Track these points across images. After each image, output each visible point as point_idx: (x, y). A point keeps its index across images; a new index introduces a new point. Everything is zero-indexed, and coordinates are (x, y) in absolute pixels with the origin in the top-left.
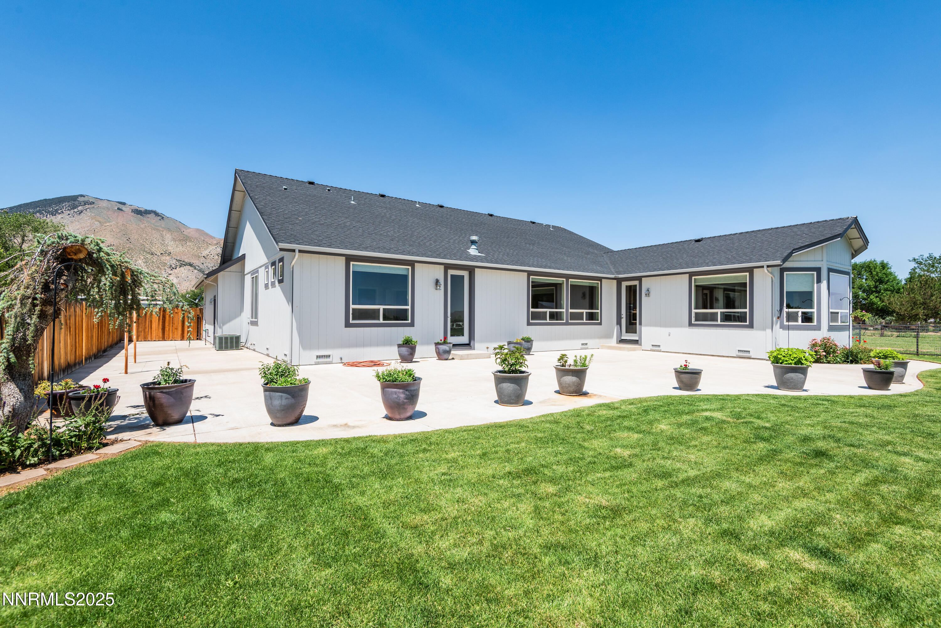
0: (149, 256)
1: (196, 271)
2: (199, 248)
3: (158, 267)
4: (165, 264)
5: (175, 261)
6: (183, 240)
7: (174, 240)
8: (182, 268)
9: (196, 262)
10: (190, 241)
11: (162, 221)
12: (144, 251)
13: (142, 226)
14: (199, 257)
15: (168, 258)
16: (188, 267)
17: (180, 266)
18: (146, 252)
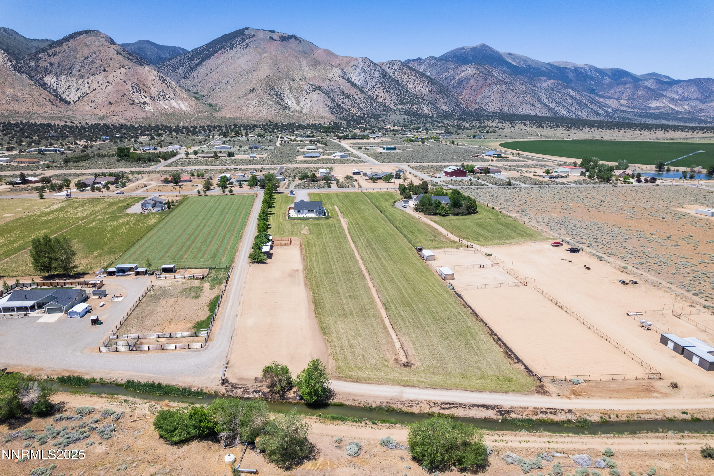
0: (292, 83)
1: (323, 95)
2: (326, 71)
3: (298, 92)
4: (302, 89)
5: (309, 86)
6: (315, 65)
7: (308, 65)
8: (313, 92)
9: (323, 85)
10: (320, 65)
11: (300, 44)
12: (289, 78)
13: (287, 54)
14: (325, 79)
15: (304, 83)
16: (318, 91)
17: (313, 91)
18: (290, 79)
